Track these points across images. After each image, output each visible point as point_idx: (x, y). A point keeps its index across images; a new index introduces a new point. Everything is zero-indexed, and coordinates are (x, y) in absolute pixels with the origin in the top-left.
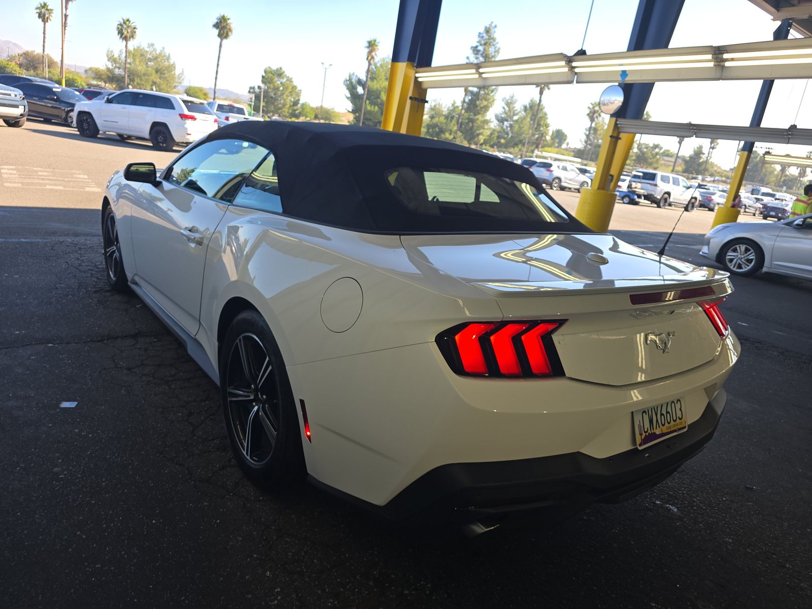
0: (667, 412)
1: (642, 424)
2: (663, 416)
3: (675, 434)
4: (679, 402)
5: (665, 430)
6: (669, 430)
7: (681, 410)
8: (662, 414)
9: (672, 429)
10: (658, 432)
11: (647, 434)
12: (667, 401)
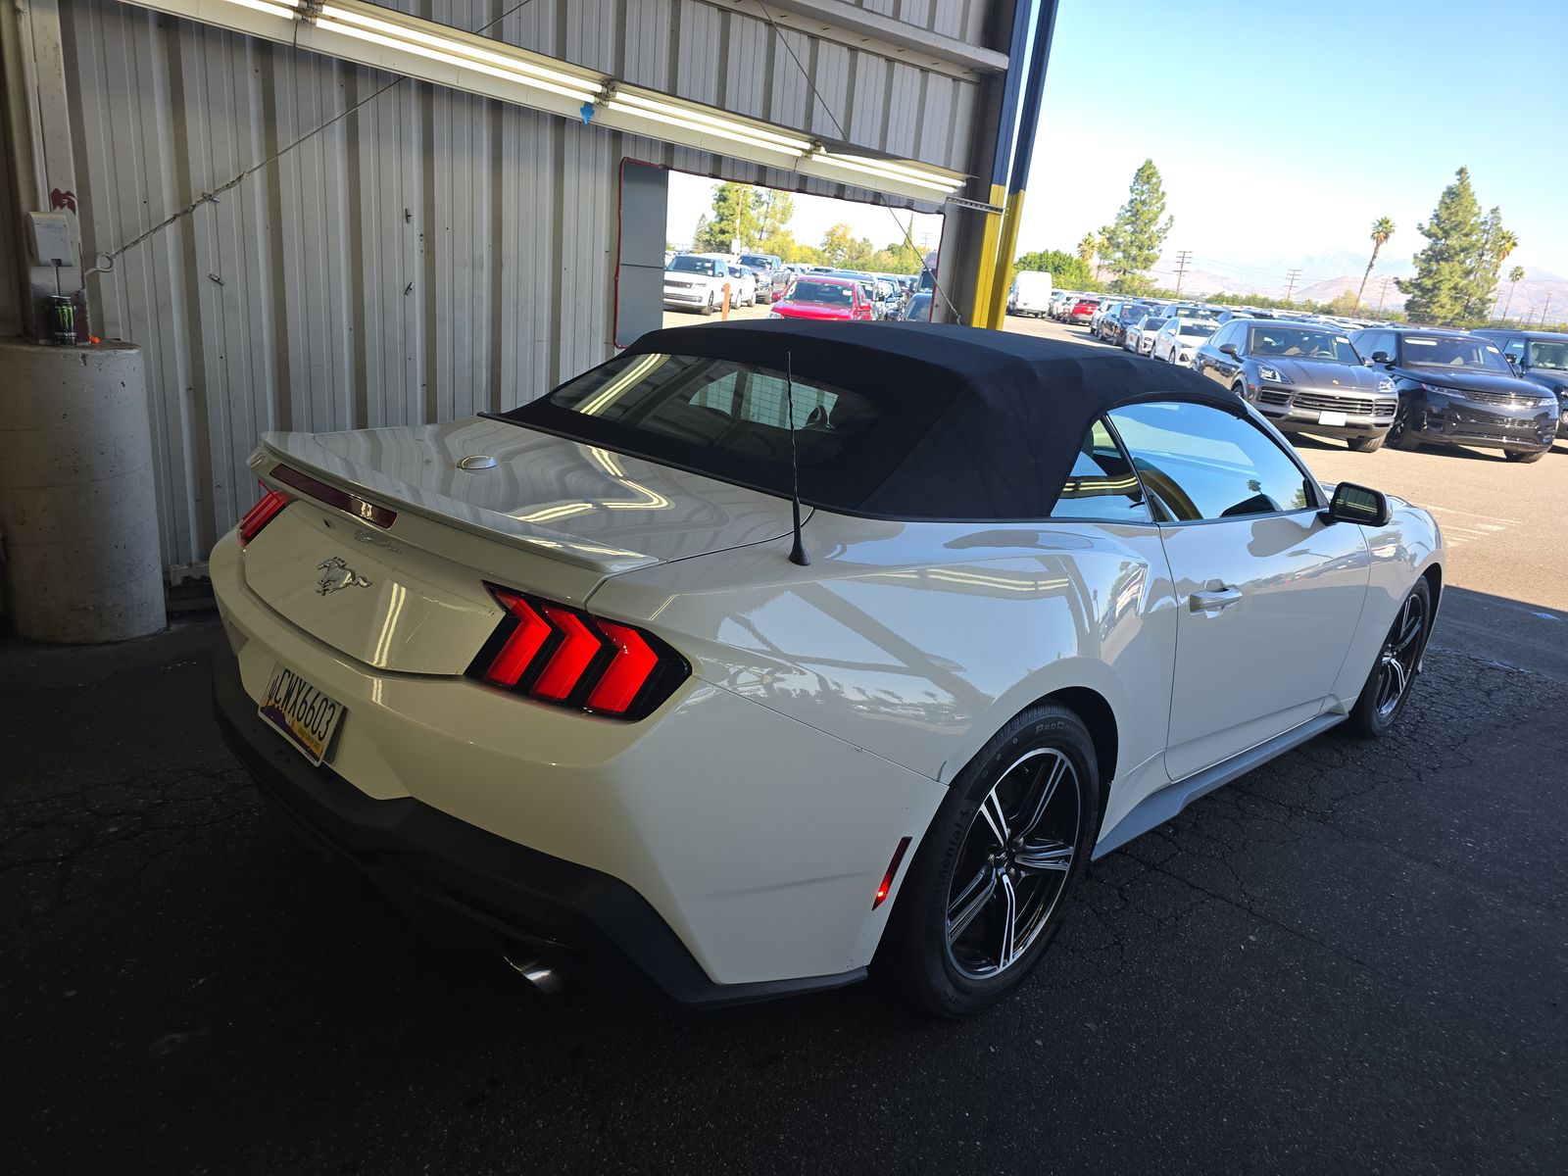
0: (312, 707)
1: (278, 684)
2: (304, 705)
3: (303, 752)
4: (332, 709)
5: (297, 727)
6: (299, 735)
7: (327, 724)
8: (304, 701)
9: (304, 740)
10: (289, 719)
11: (276, 706)
12: (322, 691)
